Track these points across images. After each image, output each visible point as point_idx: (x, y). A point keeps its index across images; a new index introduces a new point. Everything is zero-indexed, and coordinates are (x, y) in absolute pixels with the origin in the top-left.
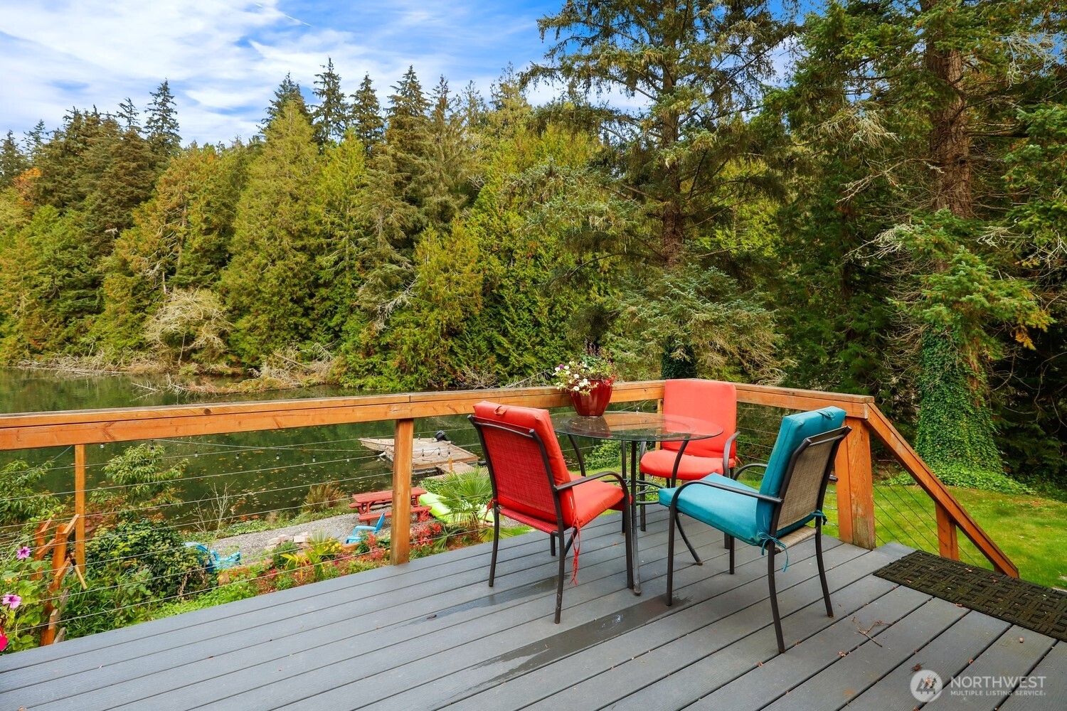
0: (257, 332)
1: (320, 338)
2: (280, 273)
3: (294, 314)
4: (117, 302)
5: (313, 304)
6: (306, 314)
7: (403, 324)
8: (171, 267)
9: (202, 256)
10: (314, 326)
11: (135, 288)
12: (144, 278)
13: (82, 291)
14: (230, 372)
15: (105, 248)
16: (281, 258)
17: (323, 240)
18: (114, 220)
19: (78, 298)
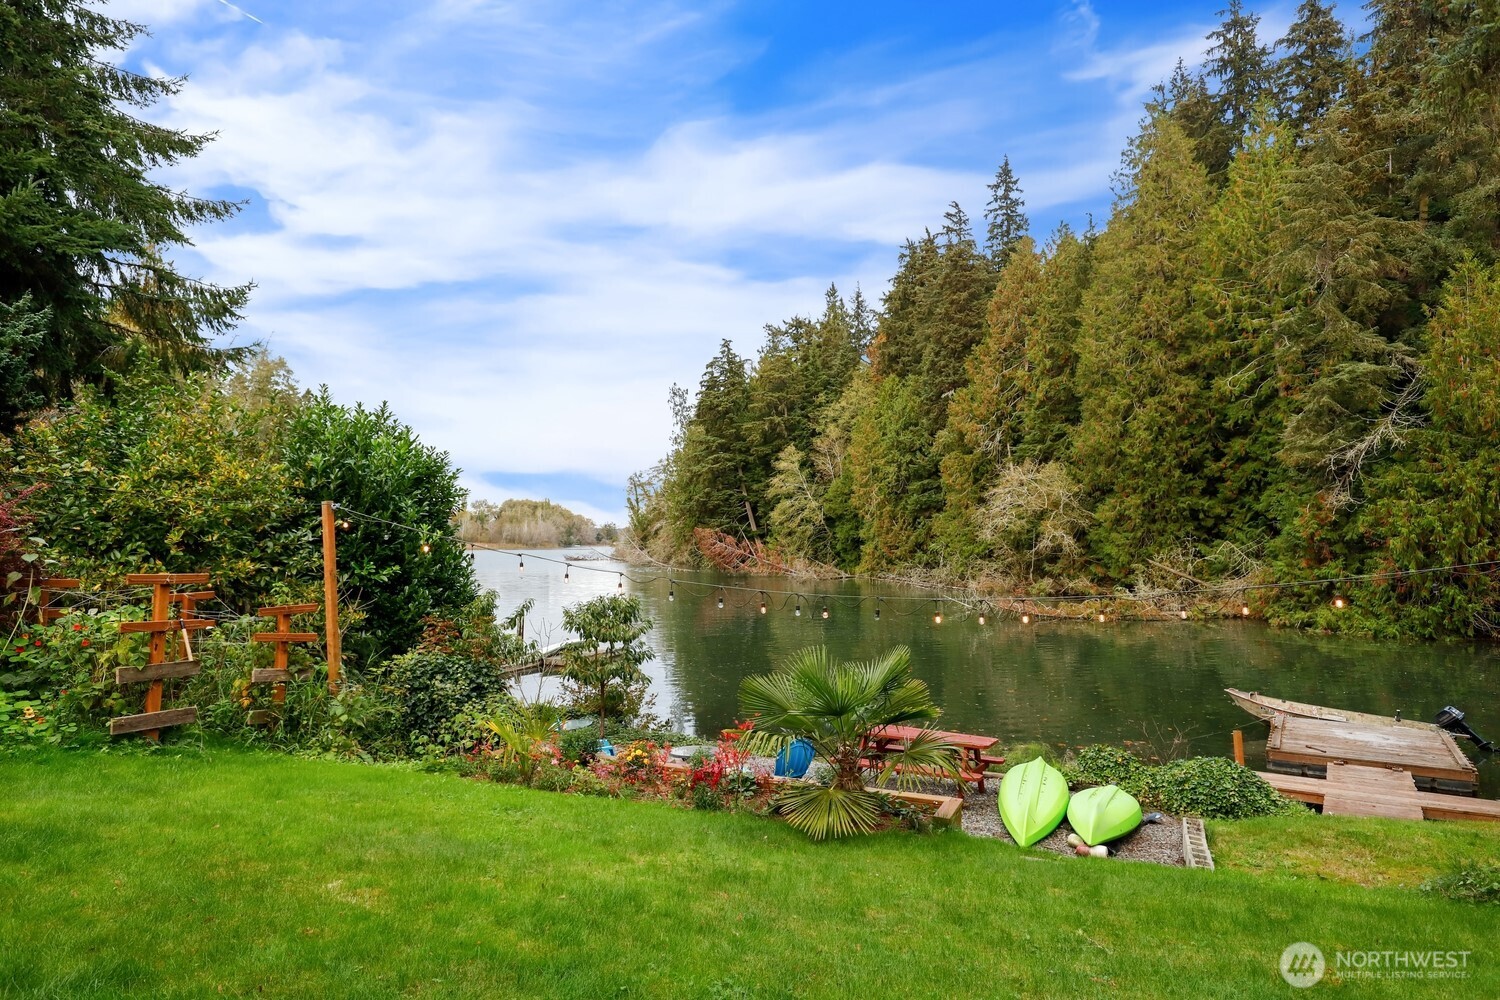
0: (1128, 525)
1: (1239, 535)
2: (1153, 419)
3: (1188, 491)
4: (960, 492)
5: (1222, 470)
6: (1210, 491)
7: (1396, 492)
8: (1016, 436)
9: (1053, 411)
10: (1230, 512)
11: (976, 470)
12: (984, 454)
13: (926, 482)
15: (940, 422)
16: (1153, 392)
17: (1223, 345)
18: (950, 379)
19: (924, 491)
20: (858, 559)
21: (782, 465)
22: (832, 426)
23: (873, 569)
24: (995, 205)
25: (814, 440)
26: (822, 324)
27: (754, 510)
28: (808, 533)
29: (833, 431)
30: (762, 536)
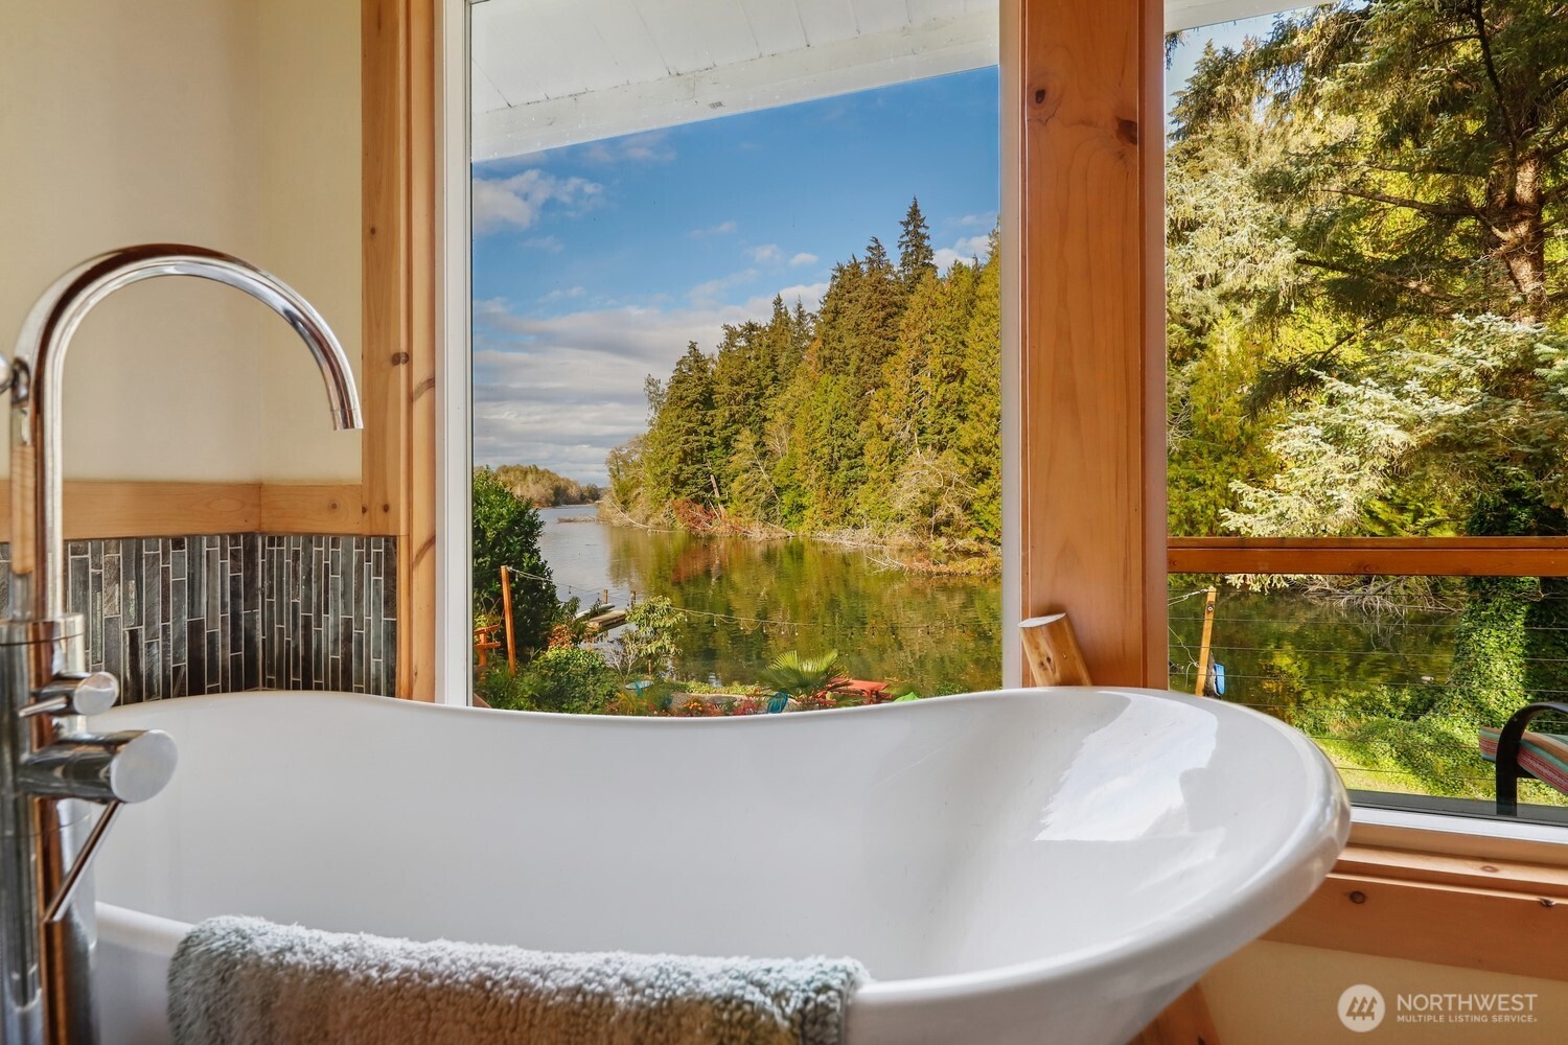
4: (879, 470)
8: (921, 428)
11: (891, 455)
12: (898, 441)
13: (853, 461)
14: (976, 549)
15: (863, 416)
18: (871, 381)
19: (852, 468)
20: (801, 520)
21: (741, 446)
22: (779, 414)
23: (813, 529)
24: (906, 238)
25: (766, 424)
26: (770, 327)
27: (718, 482)
28: (762, 500)
29: (780, 418)
30: (724, 502)
